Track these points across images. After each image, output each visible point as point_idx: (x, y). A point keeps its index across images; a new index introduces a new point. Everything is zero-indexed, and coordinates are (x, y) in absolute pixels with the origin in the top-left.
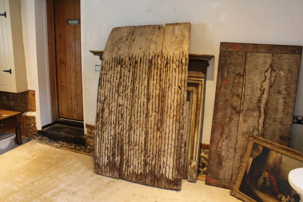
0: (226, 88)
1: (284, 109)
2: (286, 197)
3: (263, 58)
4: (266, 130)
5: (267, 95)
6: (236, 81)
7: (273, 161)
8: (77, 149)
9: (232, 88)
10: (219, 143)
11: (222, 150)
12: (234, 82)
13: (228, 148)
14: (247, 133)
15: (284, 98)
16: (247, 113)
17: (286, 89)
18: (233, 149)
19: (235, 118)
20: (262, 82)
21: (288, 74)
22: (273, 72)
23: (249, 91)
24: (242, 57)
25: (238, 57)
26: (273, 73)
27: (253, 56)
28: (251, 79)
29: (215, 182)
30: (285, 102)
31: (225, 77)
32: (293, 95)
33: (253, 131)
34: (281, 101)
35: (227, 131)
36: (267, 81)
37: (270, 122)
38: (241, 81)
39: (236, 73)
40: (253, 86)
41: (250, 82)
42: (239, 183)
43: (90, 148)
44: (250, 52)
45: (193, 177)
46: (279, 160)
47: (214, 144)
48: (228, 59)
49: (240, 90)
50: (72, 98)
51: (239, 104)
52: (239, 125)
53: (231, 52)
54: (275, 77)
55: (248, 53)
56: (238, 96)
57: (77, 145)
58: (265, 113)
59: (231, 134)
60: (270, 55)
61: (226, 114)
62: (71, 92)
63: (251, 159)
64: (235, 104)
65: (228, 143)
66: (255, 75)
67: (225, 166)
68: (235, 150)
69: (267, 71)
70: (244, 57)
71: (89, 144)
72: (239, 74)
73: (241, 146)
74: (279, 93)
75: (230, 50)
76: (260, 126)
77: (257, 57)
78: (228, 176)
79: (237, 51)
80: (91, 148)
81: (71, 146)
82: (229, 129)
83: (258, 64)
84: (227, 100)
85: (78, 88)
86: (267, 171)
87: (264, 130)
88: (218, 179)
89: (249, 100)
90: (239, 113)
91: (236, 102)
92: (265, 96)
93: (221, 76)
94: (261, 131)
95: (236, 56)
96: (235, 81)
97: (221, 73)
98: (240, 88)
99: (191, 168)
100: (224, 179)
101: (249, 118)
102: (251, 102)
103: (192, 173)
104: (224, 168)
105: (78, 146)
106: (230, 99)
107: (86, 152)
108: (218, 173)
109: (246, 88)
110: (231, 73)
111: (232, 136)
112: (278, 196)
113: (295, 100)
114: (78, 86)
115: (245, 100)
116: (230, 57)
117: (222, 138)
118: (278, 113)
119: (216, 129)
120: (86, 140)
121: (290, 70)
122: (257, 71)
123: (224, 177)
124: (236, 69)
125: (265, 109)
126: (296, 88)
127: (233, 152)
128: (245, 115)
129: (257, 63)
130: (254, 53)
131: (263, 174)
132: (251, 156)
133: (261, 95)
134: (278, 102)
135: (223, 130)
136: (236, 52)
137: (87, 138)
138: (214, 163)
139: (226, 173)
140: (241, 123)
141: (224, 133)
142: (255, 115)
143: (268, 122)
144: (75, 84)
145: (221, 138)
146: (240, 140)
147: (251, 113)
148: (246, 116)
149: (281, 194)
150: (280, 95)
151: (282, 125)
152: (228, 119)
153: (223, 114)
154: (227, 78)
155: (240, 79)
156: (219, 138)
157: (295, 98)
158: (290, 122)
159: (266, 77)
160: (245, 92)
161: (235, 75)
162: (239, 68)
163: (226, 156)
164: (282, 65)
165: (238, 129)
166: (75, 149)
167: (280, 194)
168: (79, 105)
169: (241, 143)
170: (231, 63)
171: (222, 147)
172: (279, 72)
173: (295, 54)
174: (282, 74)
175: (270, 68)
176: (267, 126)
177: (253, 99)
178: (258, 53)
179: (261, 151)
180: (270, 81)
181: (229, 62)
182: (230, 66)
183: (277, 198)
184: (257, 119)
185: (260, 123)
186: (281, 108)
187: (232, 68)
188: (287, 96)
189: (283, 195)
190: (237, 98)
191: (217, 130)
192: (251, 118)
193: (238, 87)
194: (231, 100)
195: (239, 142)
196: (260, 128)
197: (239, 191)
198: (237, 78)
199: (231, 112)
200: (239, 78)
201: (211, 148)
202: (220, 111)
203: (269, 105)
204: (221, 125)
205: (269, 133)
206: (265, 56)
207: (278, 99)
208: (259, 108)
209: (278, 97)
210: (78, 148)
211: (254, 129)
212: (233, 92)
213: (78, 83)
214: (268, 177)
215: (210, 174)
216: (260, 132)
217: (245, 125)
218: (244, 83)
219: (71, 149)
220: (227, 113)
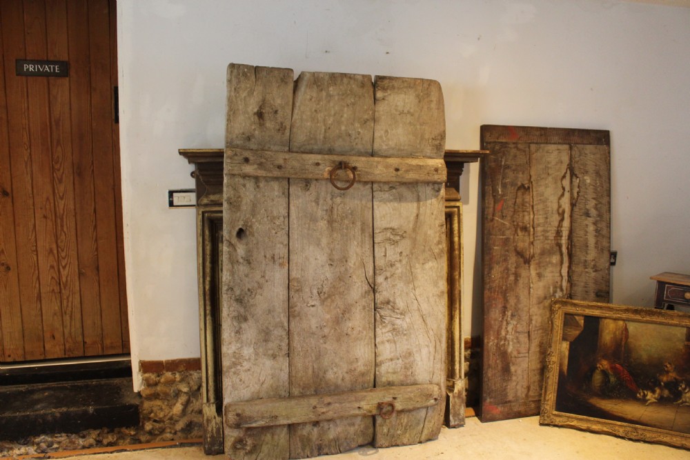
0: (503, 217)
1: (596, 243)
2: (654, 392)
3: (556, 153)
4: (575, 285)
5: (569, 221)
6: (519, 200)
7: (611, 338)
8: (105, 442)
9: (514, 214)
10: (502, 328)
11: (507, 343)
12: (515, 202)
13: (517, 334)
14: (545, 298)
15: (595, 224)
16: (541, 260)
17: (596, 208)
18: (526, 335)
19: (524, 273)
20: (560, 199)
21: (596, 180)
22: (574, 177)
23: (541, 216)
24: (524, 154)
25: (518, 153)
26: (574, 180)
27: (541, 151)
28: (542, 195)
29: (501, 412)
30: (597, 231)
31: (499, 195)
32: (606, 216)
33: (555, 292)
34: (591, 228)
35: (512, 301)
36: (567, 195)
37: (578, 269)
38: (526, 200)
39: (517, 184)
40: (547, 206)
41: (541, 200)
42: (551, 396)
43: (153, 429)
44: (537, 143)
45: (459, 414)
46: (622, 331)
47: (492, 332)
48: (502, 158)
49: (527, 218)
50: (43, 295)
51: (527, 244)
52: (531, 285)
53: (504, 145)
54: (579, 187)
55: (531, 145)
56: (525, 229)
57: (106, 431)
58: (570, 256)
59: (520, 306)
60: (567, 147)
61: (507, 269)
62: (38, 278)
63: (565, 346)
64: (521, 245)
65: (517, 325)
66: (547, 186)
67: (516, 372)
68: (529, 336)
69: (564, 177)
70: (527, 152)
71: (152, 415)
72: (523, 186)
73: (538, 325)
74: (587, 215)
75: (504, 141)
76: (564, 280)
77: (547, 152)
78: (521, 392)
79: (514, 141)
80: (157, 425)
81: (81, 442)
82: (516, 296)
83: (549, 166)
84: (507, 239)
85: (63, 264)
86: (605, 357)
87: (571, 286)
88: (506, 402)
89: (543, 235)
90: (527, 262)
91: (522, 241)
92: (566, 223)
93: (493, 193)
94: (567, 289)
95: (513, 151)
96: (517, 200)
97: (491, 188)
98: (526, 213)
99: (454, 397)
100: (516, 398)
101: (546, 269)
102: (546, 238)
103: (457, 407)
104: (514, 378)
105: (111, 431)
106: (512, 237)
107: (140, 442)
108: (505, 389)
109: (535, 212)
110: (509, 186)
111: (523, 310)
112: (638, 395)
113: (610, 224)
114: (64, 258)
115: (536, 235)
116: (504, 154)
117: (505, 318)
118: (589, 252)
119: (494, 302)
120: (142, 406)
121: (597, 173)
122: (550, 179)
123: (516, 396)
124: (517, 178)
125: (568, 248)
126: (609, 203)
127: (526, 340)
128: (539, 264)
129: (549, 163)
130: (542, 145)
131: (598, 366)
132: (564, 339)
133: (560, 223)
134: (587, 232)
135: (506, 300)
136: (514, 143)
137: (142, 403)
138: (495, 374)
139: (518, 387)
140: (534, 281)
141: (508, 306)
142: (554, 262)
143: (577, 270)
144: (51, 251)
145: (503, 318)
146: (536, 315)
147: (548, 260)
148: (542, 265)
149: (643, 389)
150: (589, 219)
151: (596, 271)
152: (512, 278)
153: (503, 269)
154: (503, 195)
155: (524, 197)
156: (500, 319)
157: (610, 221)
158: (607, 264)
159: (564, 189)
160: (535, 220)
161: (516, 188)
162: (521, 175)
163: (515, 353)
164: (586, 164)
165: (529, 293)
166: (99, 443)
167: (641, 391)
168: (68, 312)
169: (537, 320)
170: (507, 167)
171: (508, 336)
172: (583, 177)
173: (602, 144)
174: (588, 181)
175: (568, 172)
176: (575, 278)
177: (547, 231)
178: (549, 145)
179: (582, 325)
180: (572, 194)
181: (503, 163)
182: (506, 171)
183: (637, 400)
184: (559, 269)
185: (563, 274)
186: (592, 241)
187: (510, 175)
188: (598, 219)
189: (647, 390)
190: (523, 233)
191: (495, 304)
192: (550, 269)
193: (524, 211)
194: (514, 239)
195: (534, 318)
196: (565, 284)
197: (556, 413)
198: (520, 193)
199: (516, 262)
200: (523, 195)
201: (488, 343)
202: (497, 264)
203: (575, 239)
204: (501, 292)
205: (579, 289)
206: (558, 150)
207: (587, 225)
208: (560, 246)
209: (586, 222)
210: (110, 438)
211: (555, 287)
212: (515, 223)
213: (63, 251)
214: (609, 368)
215: (490, 398)
216: (565, 292)
217: (541, 284)
218: (531, 203)
219: (84, 447)
220: (509, 266)
